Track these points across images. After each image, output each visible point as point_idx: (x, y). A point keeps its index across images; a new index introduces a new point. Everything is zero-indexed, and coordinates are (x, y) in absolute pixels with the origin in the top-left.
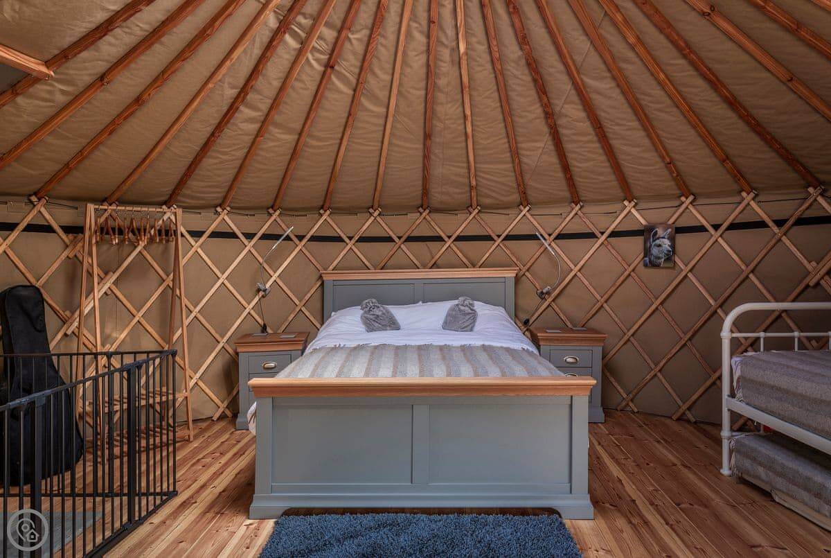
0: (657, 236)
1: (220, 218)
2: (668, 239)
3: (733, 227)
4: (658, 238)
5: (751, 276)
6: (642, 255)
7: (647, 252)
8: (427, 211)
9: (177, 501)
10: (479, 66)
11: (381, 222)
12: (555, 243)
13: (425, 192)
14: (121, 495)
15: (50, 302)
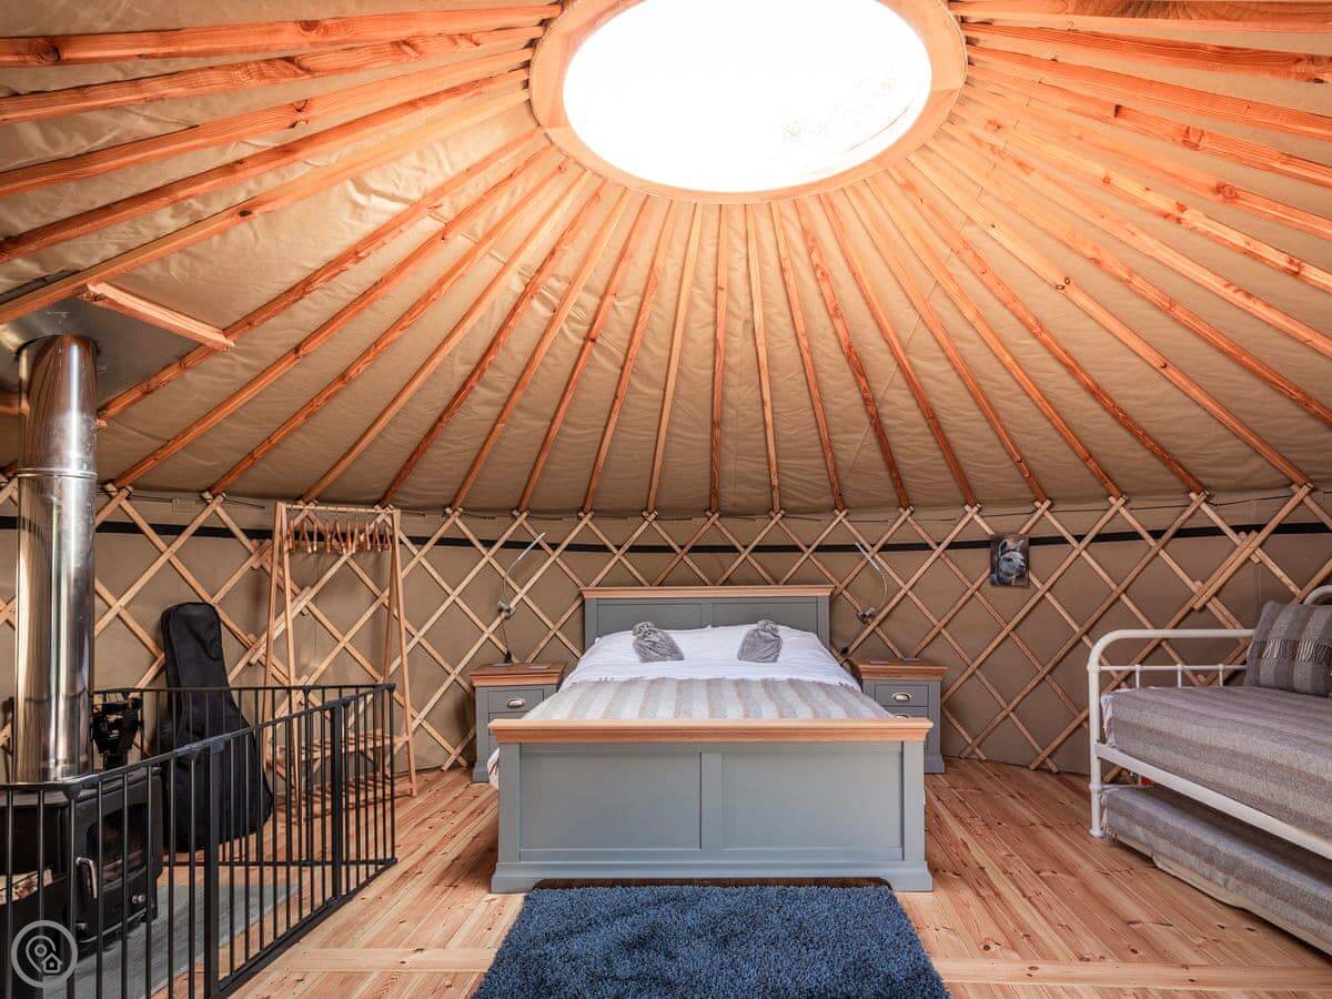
0: (1007, 548)
1: (450, 521)
2: (1020, 552)
3: (1099, 538)
4: (1009, 551)
5: (1123, 597)
6: (989, 570)
7: (994, 567)
8: (717, 515)
9: (396, 871)
10: (780, 341)
11: (658, 528)
12: (880, 556)
13: (714, 492)
14: (323, 863)
15: (229, 622)
